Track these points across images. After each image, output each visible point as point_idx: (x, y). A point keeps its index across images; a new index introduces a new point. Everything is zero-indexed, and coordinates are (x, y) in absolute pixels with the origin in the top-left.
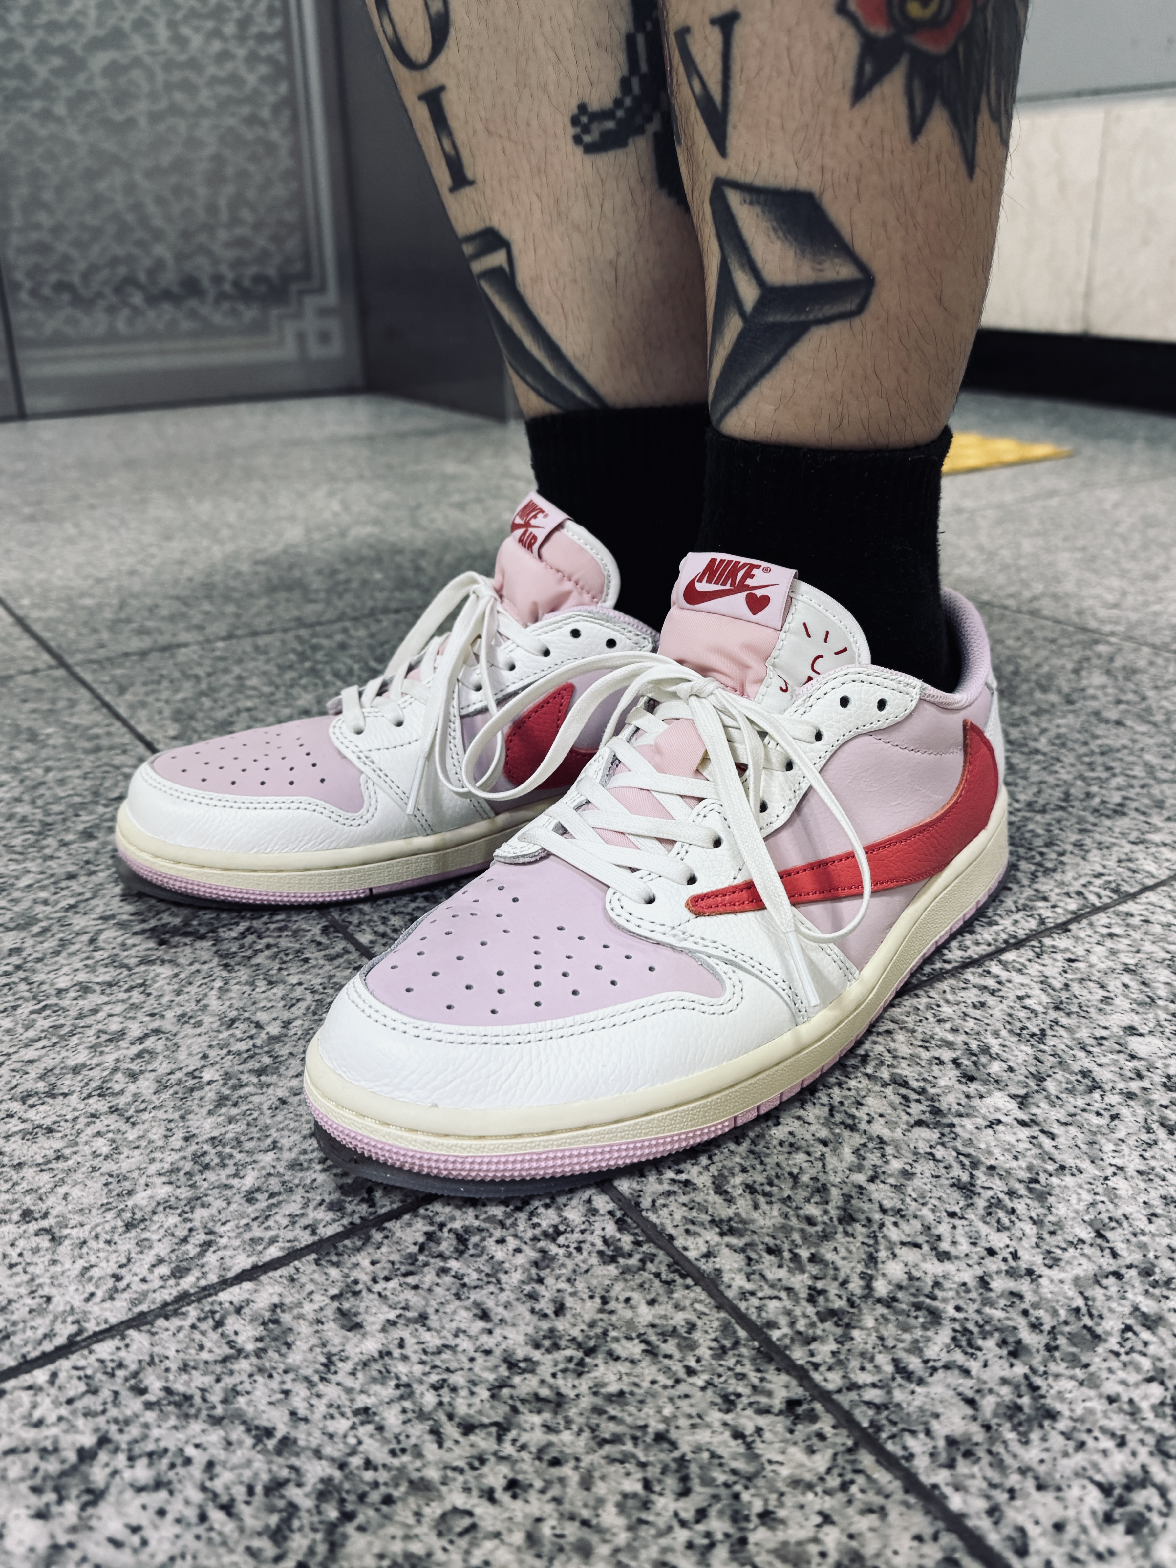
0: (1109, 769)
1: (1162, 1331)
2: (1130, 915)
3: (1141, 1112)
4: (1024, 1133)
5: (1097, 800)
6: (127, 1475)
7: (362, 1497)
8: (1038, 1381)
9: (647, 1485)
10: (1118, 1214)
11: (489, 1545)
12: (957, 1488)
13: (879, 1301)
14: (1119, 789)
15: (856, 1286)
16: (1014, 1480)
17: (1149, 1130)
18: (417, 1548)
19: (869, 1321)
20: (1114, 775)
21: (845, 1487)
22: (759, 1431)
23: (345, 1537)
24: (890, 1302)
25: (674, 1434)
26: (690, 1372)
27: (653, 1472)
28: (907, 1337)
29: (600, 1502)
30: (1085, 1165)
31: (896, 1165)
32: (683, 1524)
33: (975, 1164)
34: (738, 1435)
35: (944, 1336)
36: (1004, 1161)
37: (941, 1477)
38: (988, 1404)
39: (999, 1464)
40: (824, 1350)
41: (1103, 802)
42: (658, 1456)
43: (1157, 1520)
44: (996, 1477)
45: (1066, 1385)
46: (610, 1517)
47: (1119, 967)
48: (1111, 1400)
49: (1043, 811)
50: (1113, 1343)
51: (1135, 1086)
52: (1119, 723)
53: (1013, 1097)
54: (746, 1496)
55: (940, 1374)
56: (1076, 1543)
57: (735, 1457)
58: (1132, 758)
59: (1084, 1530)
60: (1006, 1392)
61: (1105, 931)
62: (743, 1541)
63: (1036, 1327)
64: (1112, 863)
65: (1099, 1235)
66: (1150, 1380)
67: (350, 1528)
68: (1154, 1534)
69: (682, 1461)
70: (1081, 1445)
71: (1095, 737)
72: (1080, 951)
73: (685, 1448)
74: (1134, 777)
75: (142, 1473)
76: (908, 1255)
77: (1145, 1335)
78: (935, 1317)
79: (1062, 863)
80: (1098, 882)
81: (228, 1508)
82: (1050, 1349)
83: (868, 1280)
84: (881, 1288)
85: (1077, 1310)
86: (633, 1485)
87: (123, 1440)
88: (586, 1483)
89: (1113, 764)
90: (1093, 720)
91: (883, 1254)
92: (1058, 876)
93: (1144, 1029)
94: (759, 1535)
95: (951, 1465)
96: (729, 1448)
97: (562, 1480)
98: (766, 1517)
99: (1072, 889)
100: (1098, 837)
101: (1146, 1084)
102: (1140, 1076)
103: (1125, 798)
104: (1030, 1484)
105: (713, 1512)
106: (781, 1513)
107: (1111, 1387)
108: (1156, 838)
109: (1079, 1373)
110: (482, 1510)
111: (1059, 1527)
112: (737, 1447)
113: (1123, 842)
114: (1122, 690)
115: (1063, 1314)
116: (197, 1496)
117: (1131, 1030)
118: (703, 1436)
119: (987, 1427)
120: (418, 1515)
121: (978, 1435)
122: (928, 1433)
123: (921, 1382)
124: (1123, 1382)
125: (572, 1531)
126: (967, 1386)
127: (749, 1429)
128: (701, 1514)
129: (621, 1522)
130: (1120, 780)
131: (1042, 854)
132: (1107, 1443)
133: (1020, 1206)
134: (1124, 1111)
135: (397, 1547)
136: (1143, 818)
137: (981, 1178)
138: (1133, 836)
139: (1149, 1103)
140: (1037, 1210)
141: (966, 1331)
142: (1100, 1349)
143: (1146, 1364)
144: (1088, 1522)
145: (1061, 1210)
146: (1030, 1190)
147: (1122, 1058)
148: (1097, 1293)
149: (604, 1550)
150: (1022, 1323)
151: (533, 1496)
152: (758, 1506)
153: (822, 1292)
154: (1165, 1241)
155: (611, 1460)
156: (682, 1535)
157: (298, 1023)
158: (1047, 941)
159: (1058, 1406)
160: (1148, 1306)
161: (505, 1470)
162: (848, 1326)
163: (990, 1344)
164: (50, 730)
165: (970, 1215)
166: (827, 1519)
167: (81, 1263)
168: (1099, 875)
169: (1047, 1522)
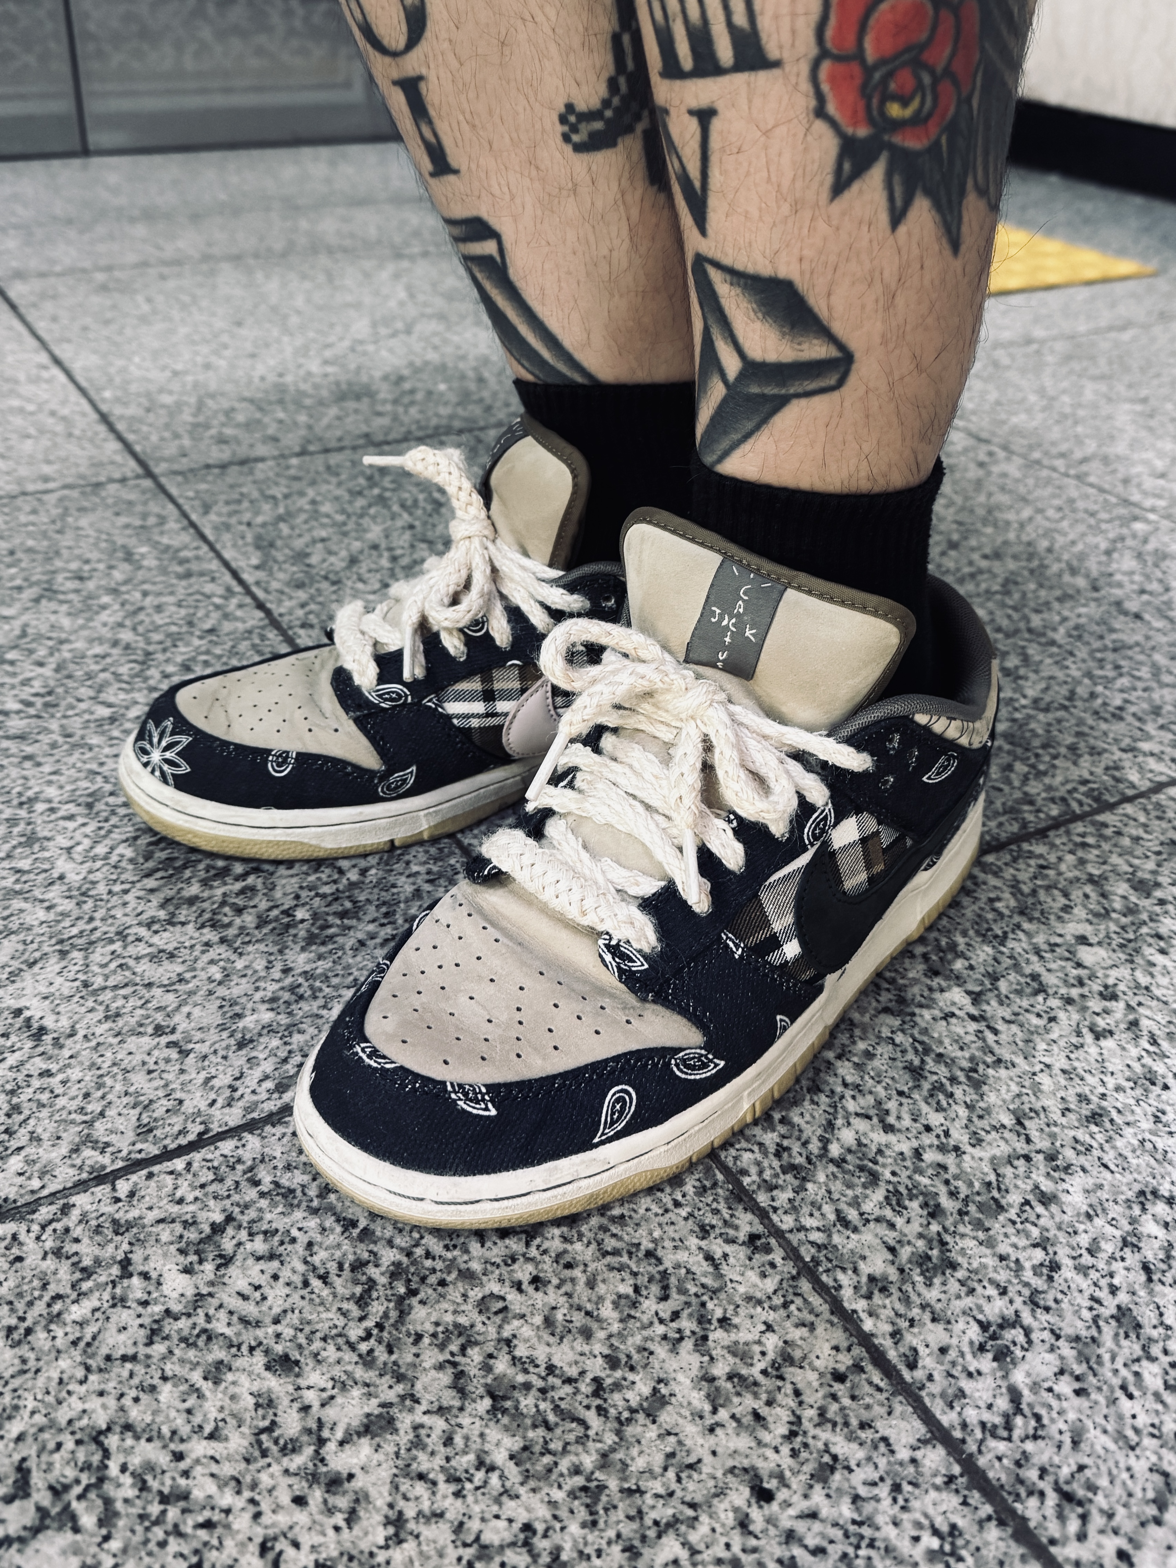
0: (1117, 667)
1: (1054, 1208)
2: (1105, 825)
3: (1076, 1017)
4: (973, 1026)
5: (1099, 701)
6: (249, 1246)
7: (423, 1279)
8: (948, 1238)
9: (637, 1290)
10: (1038, 1106)
11: (516, 1323)
12: (871, 1315)
13: (832, 1160)
14: (1122, 691)
15: (815, 1147)
16: (915, 1312)
17: (1079, 1034)
18: (462, 1320)
19: (821, 1177)
20: (1121, 675)
21: (785, 1305)
22: (725, 1256)
23: (411, 1307)
24: (840, 1163)
25: (660, 1253)
26: (677, 1204)
27: (642, 1280)
28: (850, 1193)
29: (601, 1299)
30: (1019, 1060)
31: (861, 1046)
32: (661, 1321)
33: (927, 1051)
34: (709, 1258)
35: (878, 1195)
36: (951, 1050)
37: (860, 1305)
38: (905, 1253)
39: (906, 1300)
40: (783, 1197)
41: (1105, 704)
42: (647, 1268)
43: (1019, 1353)
44: (902, 1309)
45: (969, 1243)
46: (607, 1311)
47: (1084, 877)
48: (1002, 1258)
49: (1047, 710)
50: (1012, 1213)
51: (1075, 992)
52: (1138, 616)
53: (969, 993)
54: (710, 1305)
55: (872, 1225)
56: (954, 1364)
57: (705, 1275)
58: (1141, 657)
59: (962, 1355)
60: (921, 1244)
61: (1079, 840)
62: (705, 1338)
63: (953, 1194)
64: (1099, 771)
65: (1019, 1123)
66: (1035, 1246)
67: (414, 1301)
68: (1014, 1363)
69: (665, 1274)
70: (972, 1291)
71: (1112, 630)
72: (1052, 858)
73: (668, 1264)
74: (1139, 679)
75: (259, 1245)
76: (861, 1125)
77: (1040, 1209)
78: (874, 1179)
79: (1054, 767)
80: (1083, 789)
81: (324, 1278)
82: (961, 1213)
83: (825, 1143)
84: (835, 1150)
85: (989, 1184)
86: (626, 1289)
87: (245, 1219)
88: (591, 1284)
89: (1123, 663)
90: (1113, 609)
91: (839, 1122)
92: (1047, 780)
93: (1094, 940)
94: (717, 1335)
95: (869, 1297)
96: (701, 1267)
97: (573, 1280)
98: (724, 1322)
99: (1057, 794)
100: (1092, 741)
101: (1085, 991)
102: (1081, 983)
103: (1126, 701)
104: (927, 1317)
105: (685, 1314)
106: (736, 1320)
107: (1004, 1248)
108: (1145, 746)
109: (981, 1235)
110: (512, 1296)
111: (943, 1350)
112: (706, 1267)
113: (1114, 749)
114: (1148, 577)
115: (977, 1185)
116: (301, 1268)
117: (1083, 940)
118: (682, 1256)
119: (902, 1271)
120: (465, 1296)
121: (893, 1274)
122: (855, 1270)
123: (855, 1230)
124: (1015, 1246)
125: (578, 1319)
126: (891, 1237)
127: (718, 1255)
128: (675, 1316)
129: (615, 1315)
130: (1124, 681)
131: (1037, 756)
132: (992, 1291)
133: (958, 1092)
134: (1061, 1015)
135: (449, 1318)
136: (1137, 724)
137: (930, 1064)
138: (1126, 742)
139: (1084, 1009)
140: (971, 1096)
141: (897, 1192)
142: (1001, 1218)
143: (1035, 1232)
144: (966, 1349)
145: (992, 1098)
146: (969, 1078)
147: (1069, 965)
148: (1008, 1171)
149: (601, 1335)
150: (943, 1190)
151: (551, 1289)
152: (719, 1313)
153: (787, 1149)
154: (1072, 1133)
155: (611, 1268)
156: (660, 1329)
157: (373, 871)
158: (1026, 846)
159: (960, 1259)
160: (1047, 1186)
161: (530, 1268)
162: (804, 1179)
163: (914, 1206)
164: (144, 550)
165: (916, 1096)
166: (769, 1328)
167: (203, 1075)
168: (1085, 782)
169: (935, 1347)
